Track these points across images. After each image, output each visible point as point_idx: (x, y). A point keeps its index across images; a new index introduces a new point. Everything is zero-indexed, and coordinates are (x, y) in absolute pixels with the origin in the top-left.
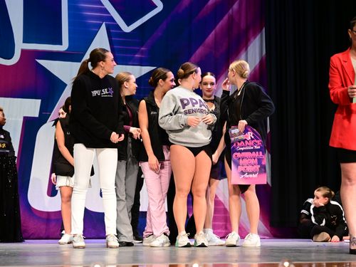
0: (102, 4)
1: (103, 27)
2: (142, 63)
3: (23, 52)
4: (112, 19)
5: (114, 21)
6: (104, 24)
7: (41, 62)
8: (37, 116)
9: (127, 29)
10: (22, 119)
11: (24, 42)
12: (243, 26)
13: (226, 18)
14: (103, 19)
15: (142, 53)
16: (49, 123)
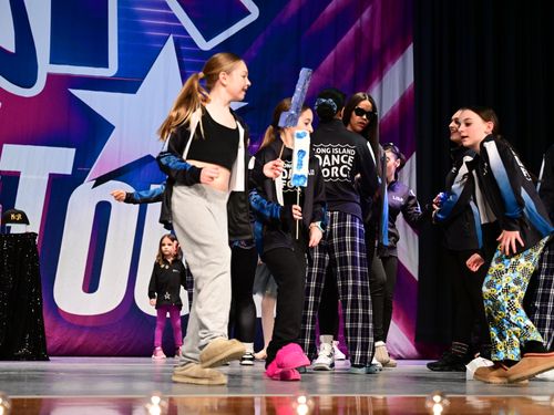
0: (168, 8)
3: (50, 77)
4: (183, 30)
5: (185, 32)
6: (171, 38)
7: (73, 91)
8: (69, 172)
9: (205, 45)
10: (47, 178)
11: (51, 62)
12: (376, 45)
13: (351, 32)
14: (169, 30)
16: (88, 184)
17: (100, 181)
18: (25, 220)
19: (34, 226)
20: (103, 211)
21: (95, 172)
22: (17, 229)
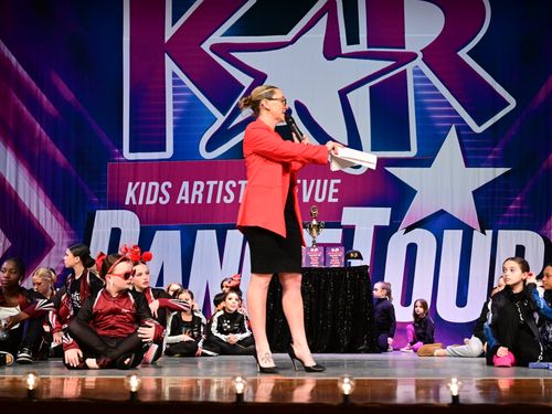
0: (450, 106)
1: (453, 129)
2: (495, 165)
4: (462, 120)
5: (464, 122)
7: (388, 169)
8: (388, 224)
9: (478, 130)
10: (373, 229)
11: (372, 150)
14: (451, 121)
15: (495, 153)
16: (401, 231)
17: (409, 229)
18: (360, 257)
19: (366, 261)
20: (412, 250)
21: (405, 223)
22: (355, 263)
